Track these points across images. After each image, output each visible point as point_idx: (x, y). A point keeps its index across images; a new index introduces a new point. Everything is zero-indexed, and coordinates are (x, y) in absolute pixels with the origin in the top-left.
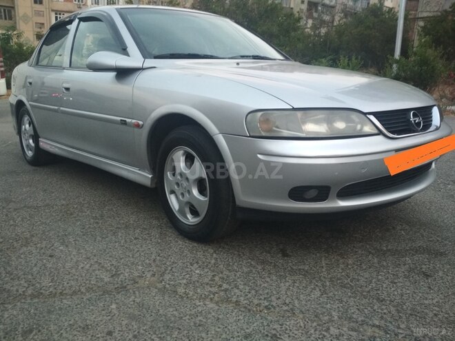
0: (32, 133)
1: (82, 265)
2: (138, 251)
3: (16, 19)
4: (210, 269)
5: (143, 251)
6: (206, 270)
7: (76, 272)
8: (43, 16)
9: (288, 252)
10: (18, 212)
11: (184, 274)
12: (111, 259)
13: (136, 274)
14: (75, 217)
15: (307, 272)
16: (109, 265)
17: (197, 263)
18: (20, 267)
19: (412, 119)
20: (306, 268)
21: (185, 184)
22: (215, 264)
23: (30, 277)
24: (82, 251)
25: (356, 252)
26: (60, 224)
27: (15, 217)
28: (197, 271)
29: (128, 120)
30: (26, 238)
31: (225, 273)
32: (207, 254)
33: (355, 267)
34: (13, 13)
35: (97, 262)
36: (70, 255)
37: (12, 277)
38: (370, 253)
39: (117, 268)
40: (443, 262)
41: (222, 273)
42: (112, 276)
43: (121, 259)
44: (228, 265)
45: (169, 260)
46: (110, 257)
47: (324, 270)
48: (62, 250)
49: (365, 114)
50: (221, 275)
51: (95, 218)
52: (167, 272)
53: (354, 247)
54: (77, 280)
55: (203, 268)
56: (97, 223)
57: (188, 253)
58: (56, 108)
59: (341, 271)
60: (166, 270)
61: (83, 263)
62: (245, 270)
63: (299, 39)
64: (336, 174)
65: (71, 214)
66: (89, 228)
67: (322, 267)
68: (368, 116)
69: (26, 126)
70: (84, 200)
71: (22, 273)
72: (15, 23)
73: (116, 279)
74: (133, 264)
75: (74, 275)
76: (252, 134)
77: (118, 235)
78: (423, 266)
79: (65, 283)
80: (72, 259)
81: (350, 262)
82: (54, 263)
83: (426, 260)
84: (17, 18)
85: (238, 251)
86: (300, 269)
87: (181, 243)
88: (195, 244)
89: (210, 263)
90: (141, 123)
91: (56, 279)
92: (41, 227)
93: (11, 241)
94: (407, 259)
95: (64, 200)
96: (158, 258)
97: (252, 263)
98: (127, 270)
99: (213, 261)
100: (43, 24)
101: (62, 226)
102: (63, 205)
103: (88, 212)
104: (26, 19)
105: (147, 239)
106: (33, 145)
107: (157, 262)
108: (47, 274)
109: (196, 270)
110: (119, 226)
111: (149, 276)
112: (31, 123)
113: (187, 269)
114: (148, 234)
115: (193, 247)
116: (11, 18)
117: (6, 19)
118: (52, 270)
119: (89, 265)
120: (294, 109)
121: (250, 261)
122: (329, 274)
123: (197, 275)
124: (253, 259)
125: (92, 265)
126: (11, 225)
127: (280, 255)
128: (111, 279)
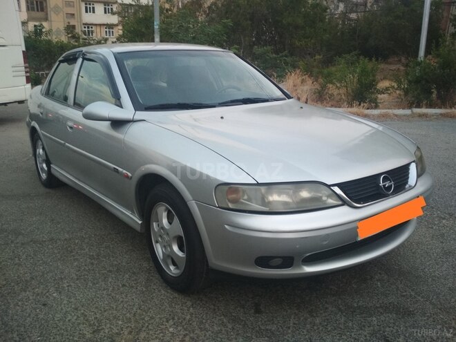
0: (45, 158)
1: (70, 317)
2: (122, 302)
3: (47, 11)
4: (183, 326)
5: (127, 302)
6: (179, 328)
7: (63, 325)
8: (74, 7)
9: (261, 307)
10: (24, 248)
11: (159, 331)
12: (96, 311)
13: (115, 330)
14: (74, 256)
15: (273, 333)
16: (93, 318)
17: (173, 319)
18: (16, 317)
19: (381, 184)
20: (274, 328)
21: (166, 238)
22: (189, 321)
23: (22, 329)
24: (72, 300)
25: (327, 308)
26: (59, 264)
27: (21, 254)
28: (171, 330)
29: (120, 169)
30: (26, 281)
31: (196, 332)
32: (185, 308)
33: (321, 329)
34: (45, 5)
35: (83, 314)
36: (61, 305)
37: (7, 329)
38: (340, 310)
39: (99, 321)
40: (408, 324)
41: (193, 332)
42: (94, 332)
43: (105, 311)
44: (201, 323)
45: (149, 314)
46: (96, 308)
47: (290, 331)
48: (55, 298)
49: (329, 186)
50: (192, 335)
51: (92, 257)
52: (144, 329)
53: (326, 302)
54: (62, 335)
55: (177, 326)
56: (92, 264)
57: (168, 306)
58: (63, 142)
59: (305, 333)
60: (143, 327)
61: (71, 315)
62: (216, 328)
63: (325, 30)
64: (298, 246)
65: (71, 252)
66: (84, 270)
67: (289, 328)
68: (332, 188)
69: (40, 151)
70: (85, 234)
71: (17, 324)
72: (47, 14)
73: (97, 336)
74: (115, 317)
75: (61, 329)
76: (220, 205)
77: (108, 280)
78: (387, 329)
79: (52, 338)
80: (62, 309)
81: (318, 321)
82: (45, 314)
83: (392, 321)
84: (49, 9)
85: (214, 305)
86: (267, 330)
87: (163, 292)
88: (176, 295)
89: (184, 319)
90: (130, 174)
91: (44, 332)
92: (41, 268)
93: (13, 284)
94: (374, 319)
95: (68, 232)
96: (139, 311)
97: (225, 320)
98: (108, 325)
99: (188, 317)
100: (73, 15)
101: (61, 267)
102: (66, 239)
103: (87, 250)
104: (57, 10)
105: (133, 287)
106: (46, 169)
107: (137, 317)
108: (38, 326)
109: (170, 327)
110: (111, 269)
111: (126, 333)
112: (43, 149)
113: (162, 327)
114: (136, 280)
115: (174, 298)
116: (42, 10)
117: (38, 10)
118: (43, 322)
119: (75, 317)
120: (258, 184)
121: (222, 317)
122: (293, 336)
123: (170, 335)
124: (225, 316)
125: (78, 317)
126: (16, 264)
127: (253, 311)
128: (92, 335)
